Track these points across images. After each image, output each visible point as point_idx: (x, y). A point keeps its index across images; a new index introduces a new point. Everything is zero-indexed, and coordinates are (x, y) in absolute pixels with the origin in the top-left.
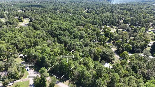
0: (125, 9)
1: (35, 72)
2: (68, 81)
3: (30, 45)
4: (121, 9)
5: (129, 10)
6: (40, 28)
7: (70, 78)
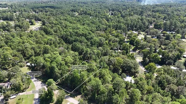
0: (158, 11)
1: (42, 84)
2: (80, 96)
3: (39, 53)
4: (153, 11)
5: (163, 12)
6: (53, 32)
7: (82, 92)
